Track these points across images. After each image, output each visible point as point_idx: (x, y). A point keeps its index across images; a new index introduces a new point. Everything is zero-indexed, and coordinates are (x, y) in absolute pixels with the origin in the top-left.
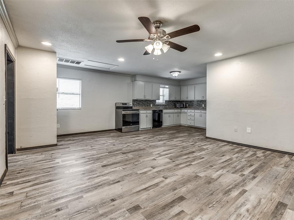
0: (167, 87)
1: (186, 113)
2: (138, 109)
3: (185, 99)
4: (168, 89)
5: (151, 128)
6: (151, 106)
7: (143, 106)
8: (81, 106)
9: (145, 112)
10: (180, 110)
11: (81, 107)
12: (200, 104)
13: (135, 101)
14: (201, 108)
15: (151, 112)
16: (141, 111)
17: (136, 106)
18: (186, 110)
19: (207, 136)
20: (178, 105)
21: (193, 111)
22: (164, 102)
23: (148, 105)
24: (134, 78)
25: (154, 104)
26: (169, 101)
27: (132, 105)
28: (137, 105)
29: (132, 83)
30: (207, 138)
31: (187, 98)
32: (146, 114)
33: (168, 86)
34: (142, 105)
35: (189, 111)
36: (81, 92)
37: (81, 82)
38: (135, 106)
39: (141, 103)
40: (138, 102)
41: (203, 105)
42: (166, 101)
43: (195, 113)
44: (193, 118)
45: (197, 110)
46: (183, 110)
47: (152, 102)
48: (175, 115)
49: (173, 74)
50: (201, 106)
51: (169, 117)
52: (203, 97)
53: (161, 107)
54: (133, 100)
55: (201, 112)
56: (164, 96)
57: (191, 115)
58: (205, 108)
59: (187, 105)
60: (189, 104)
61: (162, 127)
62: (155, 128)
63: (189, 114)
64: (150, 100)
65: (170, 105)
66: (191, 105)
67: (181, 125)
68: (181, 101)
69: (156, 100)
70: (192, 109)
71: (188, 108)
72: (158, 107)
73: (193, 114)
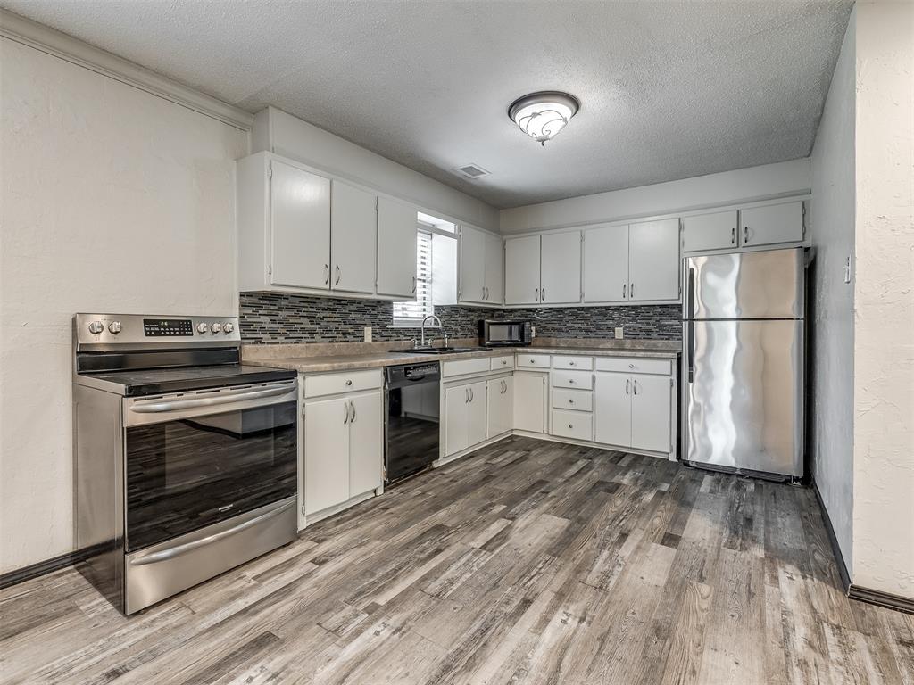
0: (450, 227)
2: (282, 365)
3: (529, 301)
4: (455, 241)
5: (373, 491)
6: (368, 337)
7: (318, 337)
9: (336, 382)
10: (512, 357)
12: (598, 327)
13: (259, 307)
14: (609, 346)
15: (375, 379)
16: (310, 379)
17: (266, 337)
18: (541, 359)
20: (497, 332)
21: (584, 362)
22: (430, 312)
23: (345, 333)
24: (249, 134)
25: (384, 328)
26: (453, 310)
27: (236, 336)
28: (274, 333)
29: (235, 162)
31: (540, 292)
32: (347, 399)
33: (453, 225)
34: (312, 332)
35: (561, 361)
38: (258, 341)
39: (306, 320)
40: (283, 314)
41: (619, 333)
42: (438, 309)
43: (595, 373)
44: (583, 400)
45: (608, 356)
46: (525, 358)
47: (375, 311)
48: (494, 385)
49: (534, 115)
50: (604, 337)
51: (470, 399)
52: (629, 288)
53: (420, 344)
54: (242, 295)
55: (630, 370)
56: (431, 282)
57: (571, 386)
58: (628, 344)
59: (533, 328)
60: (543, 324)
61: (436, 465)
62: (401, 489)
63: (561, 378)
64: (360, 302)
65: (457, 331)
66: (553, 329)
67: (515, 433)
68: (504, 310)
69: (390, 303)
70: (577, 351)
71: (537, 343)
72: (404, 343)
73: (583, 380)
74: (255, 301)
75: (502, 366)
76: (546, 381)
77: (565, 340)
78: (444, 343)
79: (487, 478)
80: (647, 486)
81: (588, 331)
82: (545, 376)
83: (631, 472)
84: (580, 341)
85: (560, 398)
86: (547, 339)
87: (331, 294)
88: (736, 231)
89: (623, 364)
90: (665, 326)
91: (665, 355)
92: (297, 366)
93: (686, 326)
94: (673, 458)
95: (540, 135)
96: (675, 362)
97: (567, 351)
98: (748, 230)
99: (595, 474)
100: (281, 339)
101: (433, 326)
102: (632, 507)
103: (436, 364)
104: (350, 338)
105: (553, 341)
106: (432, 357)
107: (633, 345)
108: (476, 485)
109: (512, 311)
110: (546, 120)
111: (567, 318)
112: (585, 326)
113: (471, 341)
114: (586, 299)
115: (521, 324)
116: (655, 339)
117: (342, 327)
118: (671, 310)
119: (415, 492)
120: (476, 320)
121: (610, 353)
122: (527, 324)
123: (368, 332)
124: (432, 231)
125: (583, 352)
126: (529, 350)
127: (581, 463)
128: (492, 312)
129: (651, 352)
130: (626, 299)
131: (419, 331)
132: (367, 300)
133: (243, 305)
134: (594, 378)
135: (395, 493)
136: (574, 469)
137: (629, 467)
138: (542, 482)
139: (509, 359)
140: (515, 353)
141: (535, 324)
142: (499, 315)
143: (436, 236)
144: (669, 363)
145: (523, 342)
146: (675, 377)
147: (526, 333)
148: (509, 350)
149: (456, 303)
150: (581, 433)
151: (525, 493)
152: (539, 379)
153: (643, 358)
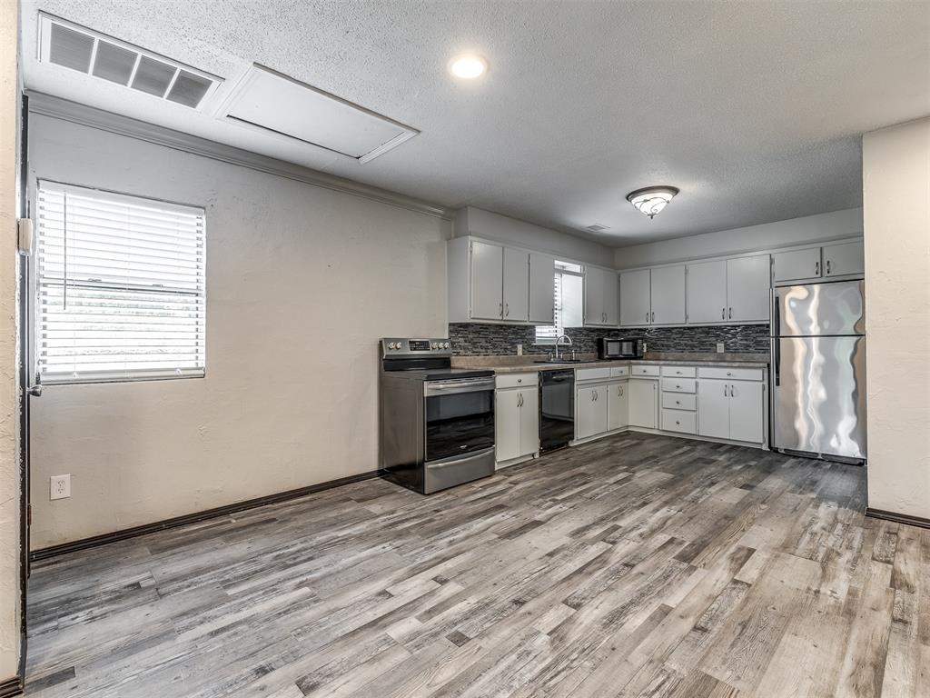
0: (577, 268)
1: (654, 379)
3: (641, 323)
4: (581, 279)
5: (533, 455)
6: (520, 353)
8: (202, 357)
9: (513, 380)
10: (627, 368)
11: (202, 364)
12: (702, 343)
13: (458, 333)
14: (711, 359)
15: (533, 379)
16: (501, 377)
17: (462, 352)
18: (652, 370)
19: (871, 506)
20: (612, 349)
21: (689, 371)
22: (561, 334)
23: (506, 349)
24: (453, 223)
25: (529, 345)
26: (578, 330)
27: (450, 351)
28: (466, 349)
29: (446, 242)
30: (873, 514)
31: (651, 315)
32: (518, 391)
33: (580, 267)
34: (487, 348)
35: (669, 370)
36: (203, 279)
37: (204, 221)
38: (459, 354)
39: (483, 341)
40: (471, 336)
41: (720, 348)
42: (567, 330)
43: (699, 380)
44: (688, 402)
45: (709, 366)
46: (638, 369)
47: (522, 333)
48: (613, 388)
49: (645, 201)
50: (708, 351)
51: (595, 398)
52: (728, 312)
53: (555, 357)
54: (450, 325)
55: (728, 377)
56: (561, 310)
57: (678, 391)
58: (729, 357)
59: (645, 345)
60: (654, 341)
61: (572, 444)
62: (550, 456)
63: (670, 384)
64: (515, 326)
65: (580, 347)
66: (663, 345)
67: (630, 429)
68: (618, 330)
69: (534, 327)
70: (682, 363)
71: (648, 357)
72: (544, 356)
73: (689, 385)
74: (457, 328)
75: (620, 374)
76: (656, 387)
77: (673, 354)
78: (572, 356)
79: (611, 453)
80: (737, 462)
81: (694, 346)
82: (656, 383)
83: (727, 454)
84: (686, 354)
85: (669, 400)
86: (658, 354)
87: (502, 323)
88: (820, 265)
89: (722, 372)
90: (761, 341)
91: (757, 365)
92: (493, 369)
93: (773, 341)
94: (765, 447)
95: (649, 212)
96: (766, 370)
97: (674, 363)
98: (830, 263)
99: (697, 454)
100: (469, 353)
101: (563, 344)
102: (723, 472)
103: (571, 371)
104: (508, 352)
105: (663, 355)
106: (569, 366)
107: (733, 358)
108: (605, 456)
109: (625, 330)
110: (655, 204)
111: (674, 336)
112: (690, 343)
113: (594, 355)
114: (690, 320)
115: (634, 342)
116: (753, 353)
117: (504, 345)
118: (763, 329)
119: (561, 458)
120: (596, 338)
121: (711, 363)
122: (640, 341)
123: (520, 347)
124: (563, 271)
125: (687, 363)
126: (642, 362)
127: (686, 448)
128: (608, 332)
129: (747, 364)
130: (725, 320)
131: (554, 347)
132: (519, 326)
133: (450, 331)
134: (697, 383)
135: (546, 458)
136: (680, 451)
137: (726, 452)
138: (654, 457)
139: (625, 369)
140: (630, 365)
141: (646, 342)
142: (614, 333)
143: (564, 275)
144: (761, 371)
145: (636, 356)
146: (766, 383)
147: (639, 348)
148: (625, 362)
149: (581, 326)
150: (687, 427)
151: (641, 461)
152: (650, 385)
153: (739, 367)
